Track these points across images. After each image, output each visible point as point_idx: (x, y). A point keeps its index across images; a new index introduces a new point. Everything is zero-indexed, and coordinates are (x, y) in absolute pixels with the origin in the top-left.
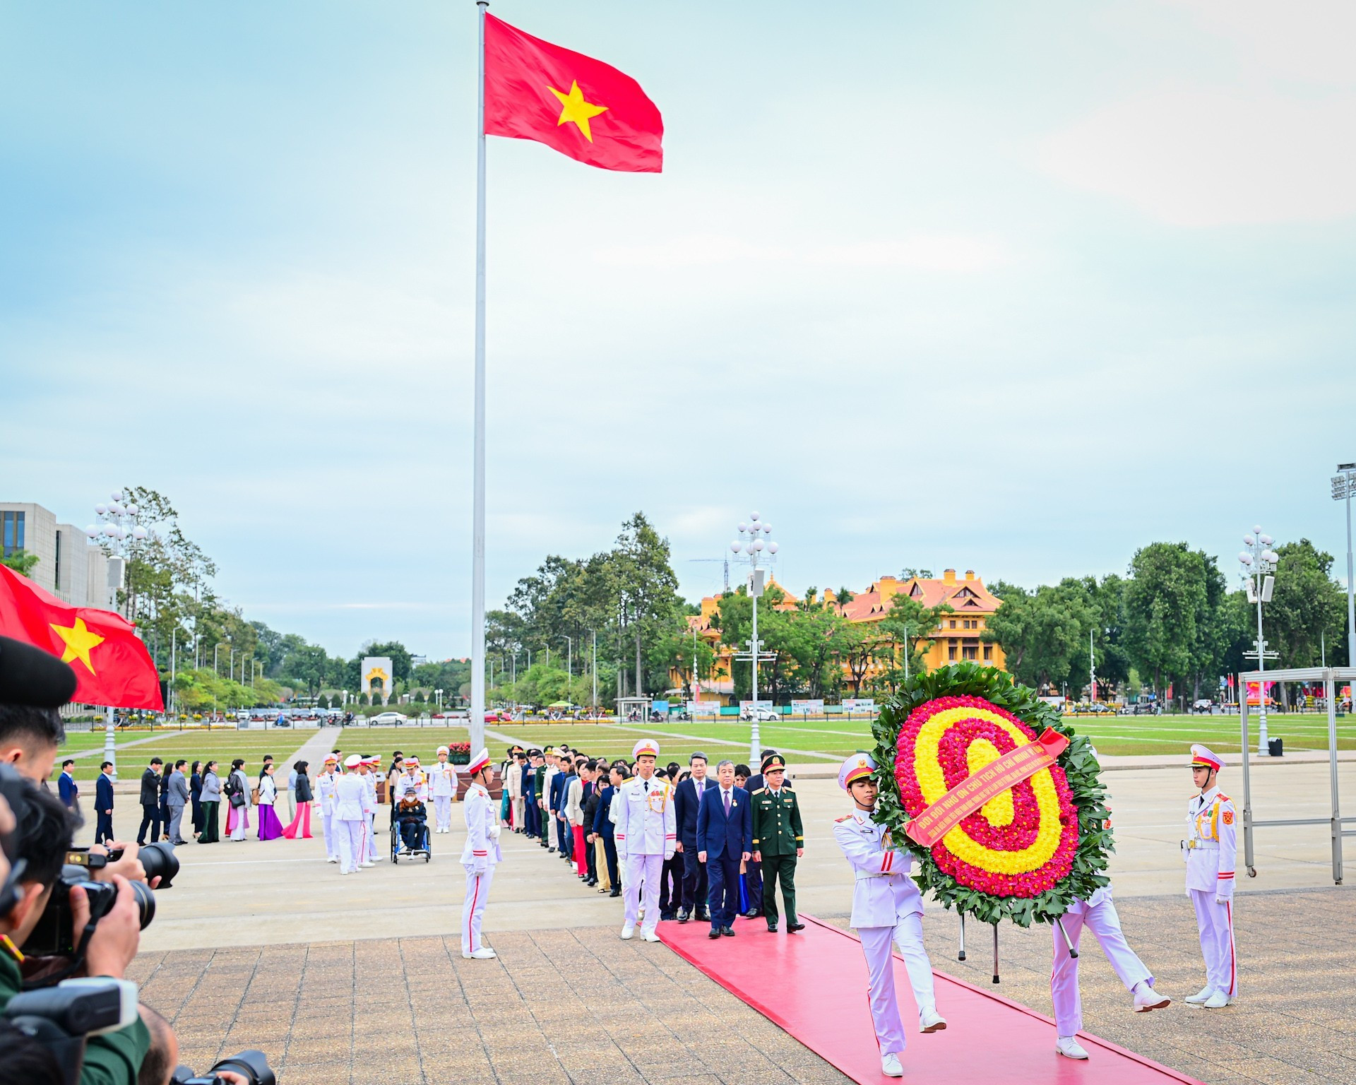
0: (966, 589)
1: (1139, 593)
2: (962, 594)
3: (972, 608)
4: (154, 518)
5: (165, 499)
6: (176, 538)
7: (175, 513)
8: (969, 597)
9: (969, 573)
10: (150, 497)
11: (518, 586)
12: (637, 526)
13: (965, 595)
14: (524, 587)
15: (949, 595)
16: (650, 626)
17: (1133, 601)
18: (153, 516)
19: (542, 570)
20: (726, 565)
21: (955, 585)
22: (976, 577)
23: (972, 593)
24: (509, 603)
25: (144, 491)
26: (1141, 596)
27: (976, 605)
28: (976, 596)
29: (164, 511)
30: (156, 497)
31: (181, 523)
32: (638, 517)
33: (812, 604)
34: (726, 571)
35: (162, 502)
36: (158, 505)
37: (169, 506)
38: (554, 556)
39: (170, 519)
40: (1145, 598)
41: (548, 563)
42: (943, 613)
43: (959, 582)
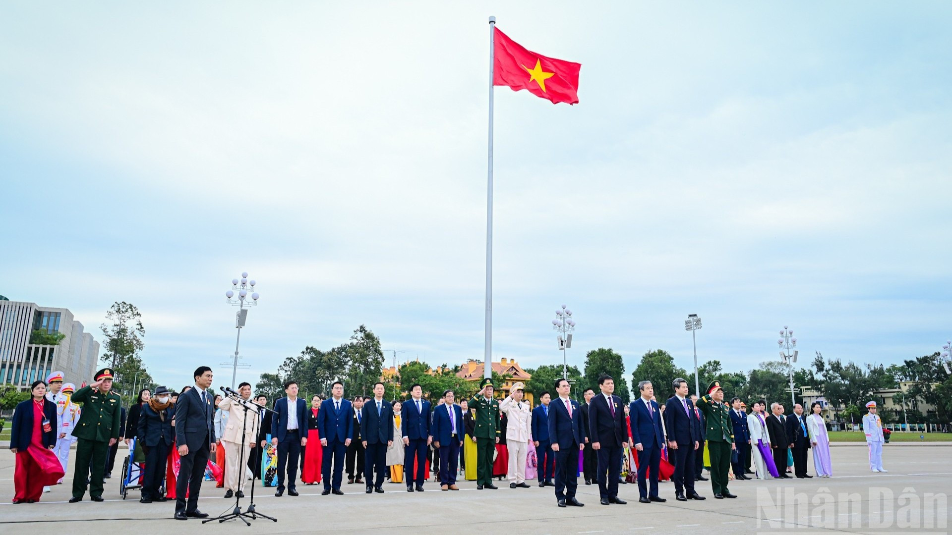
0: (513, 367)
1: (594, 371)
2: (511, 370)
3: (516, 376)
4: (129, 317)
5: (135, 308)
6: (139, 327)
7: (140, 315)
8: (514, 371)
9: (512, 360)
10: (128, 307)
11: (285, 360)
12: (361, 331)
13: (512, 370)
14: (288, 362)
15: (505, 370)
16: (371, 379)
17: (591, 375)
18: (129, 316)
19: (303, 352)
20: (395, 353)
21: (506, 366)
22: (515, 362)
23: (515, 369)
24: (280, 369)
25: (125, 303)
26: (595, 373)
27: (517, 375)
28: (517, 371)
29: (135, 314)
30: (131, 306)
31: (142, 320)
32: (361, 327)
33: (445, 371)
34: (395, 356)
35: (134, 309)
36: (132, 311)
37: (137, 311)
38: (310, 346)
39: (137, 317)
40: (596, 374)
41: (307, 349)
42: (507, 378)
43: (508, 364)
